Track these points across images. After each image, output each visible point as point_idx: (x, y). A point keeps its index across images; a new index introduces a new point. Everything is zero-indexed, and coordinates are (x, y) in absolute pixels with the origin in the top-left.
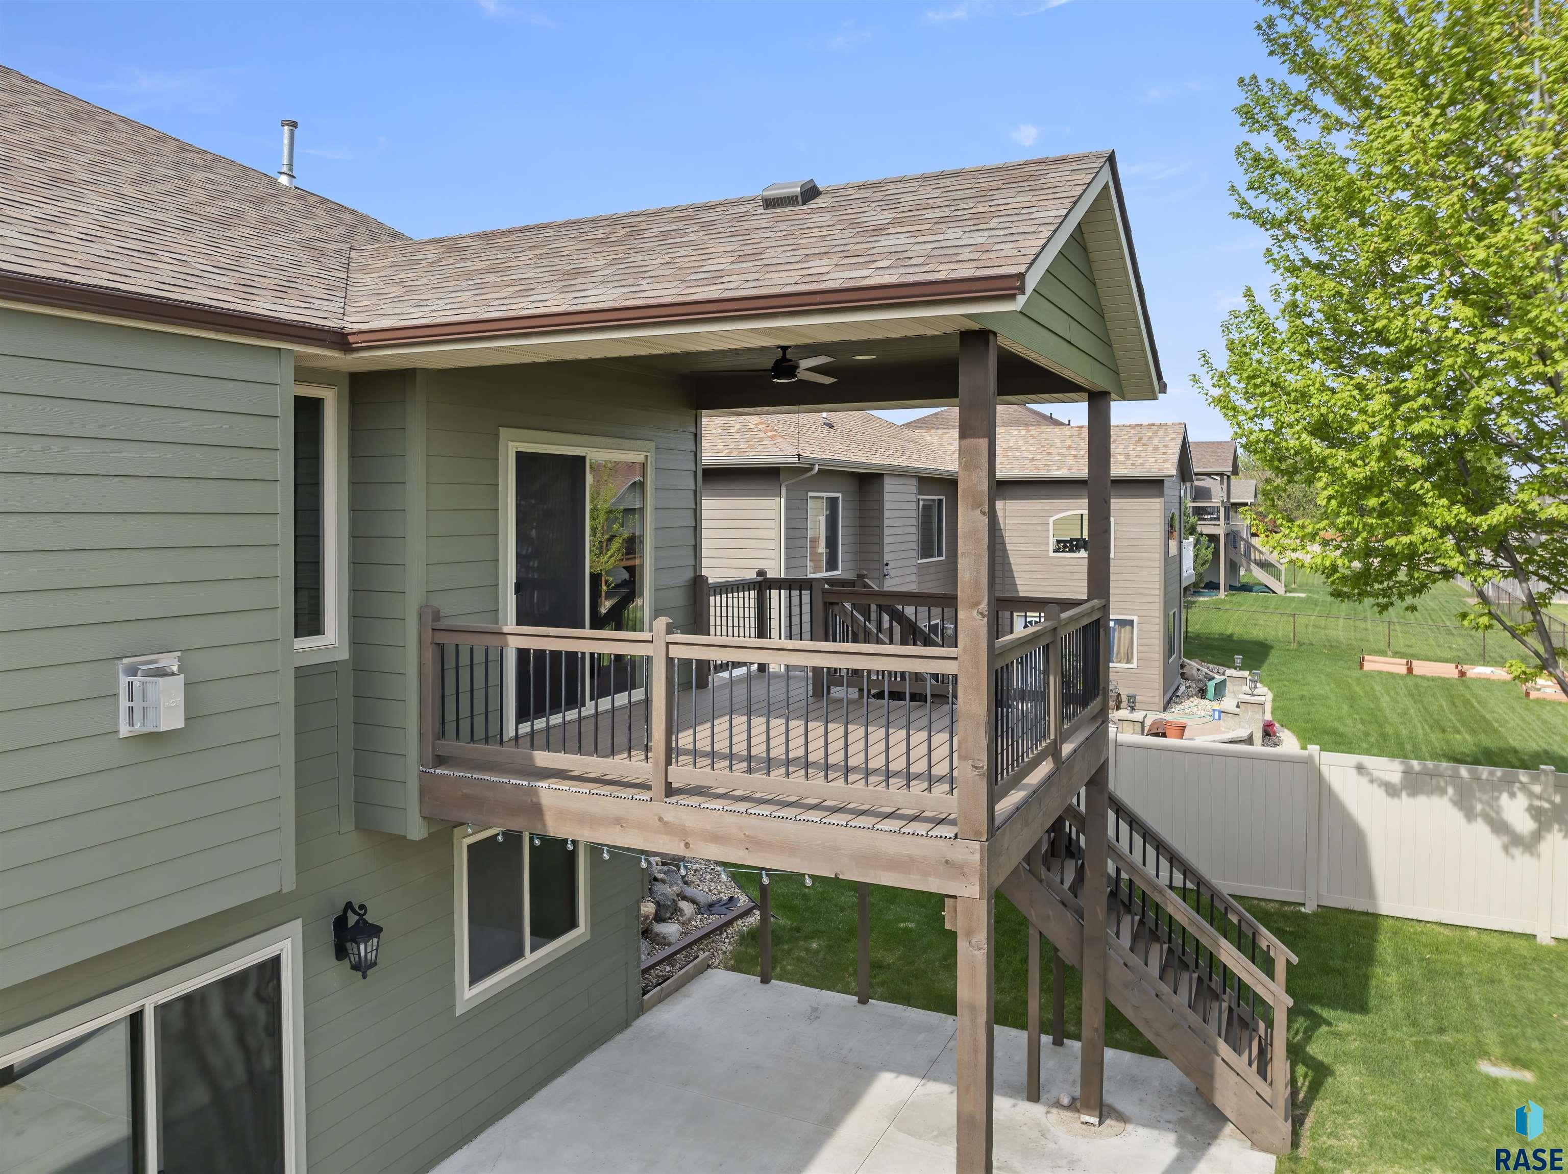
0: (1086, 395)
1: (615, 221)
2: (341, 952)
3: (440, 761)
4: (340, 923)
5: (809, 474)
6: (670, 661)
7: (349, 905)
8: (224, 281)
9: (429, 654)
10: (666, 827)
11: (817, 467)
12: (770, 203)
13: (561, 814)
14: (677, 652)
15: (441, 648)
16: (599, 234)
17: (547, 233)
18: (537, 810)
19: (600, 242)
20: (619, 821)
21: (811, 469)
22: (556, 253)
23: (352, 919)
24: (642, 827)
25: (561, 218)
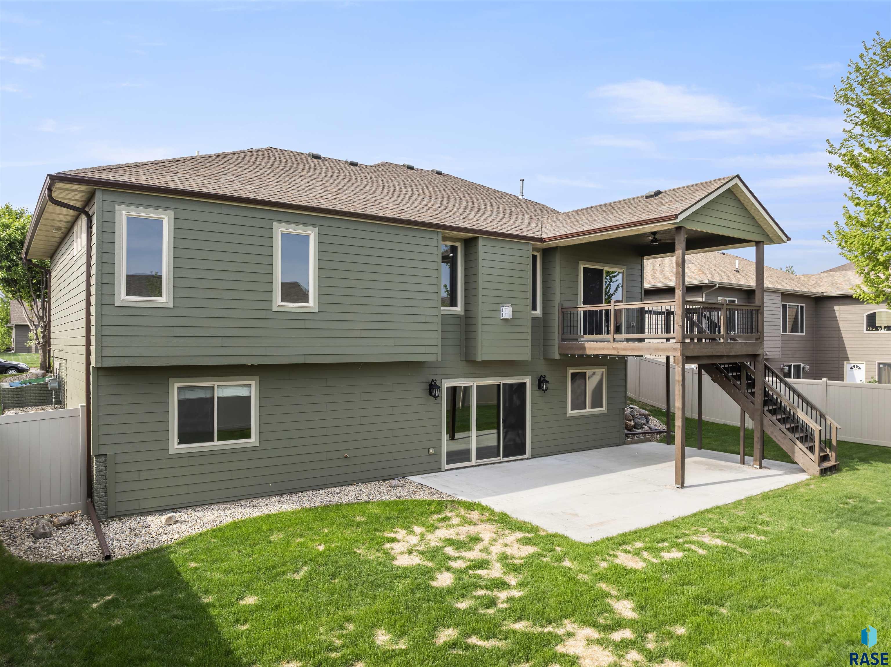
0: (754, 243)
1: (609, 204)
2: (540, 387)
3: (563, 340)
4: (539, 380)
5: (714, 288)
6: (615, 310)
7: (541, 376)
8: (516, 229)
9: (561, 315)
10: (614, 349)
11: (718, 286)
12: (647, 197)
13: (590, 348)
14: (616, 307)
15: (563, 312)
16: (604, 209)
17: (592, 209)
18: (584, 348)
19: (604, 211)
20: (603, 348)
21: (715, 286)
22: (592, 215)
23: (542, 379)
24: (608, 349)
25: (597, 205)
